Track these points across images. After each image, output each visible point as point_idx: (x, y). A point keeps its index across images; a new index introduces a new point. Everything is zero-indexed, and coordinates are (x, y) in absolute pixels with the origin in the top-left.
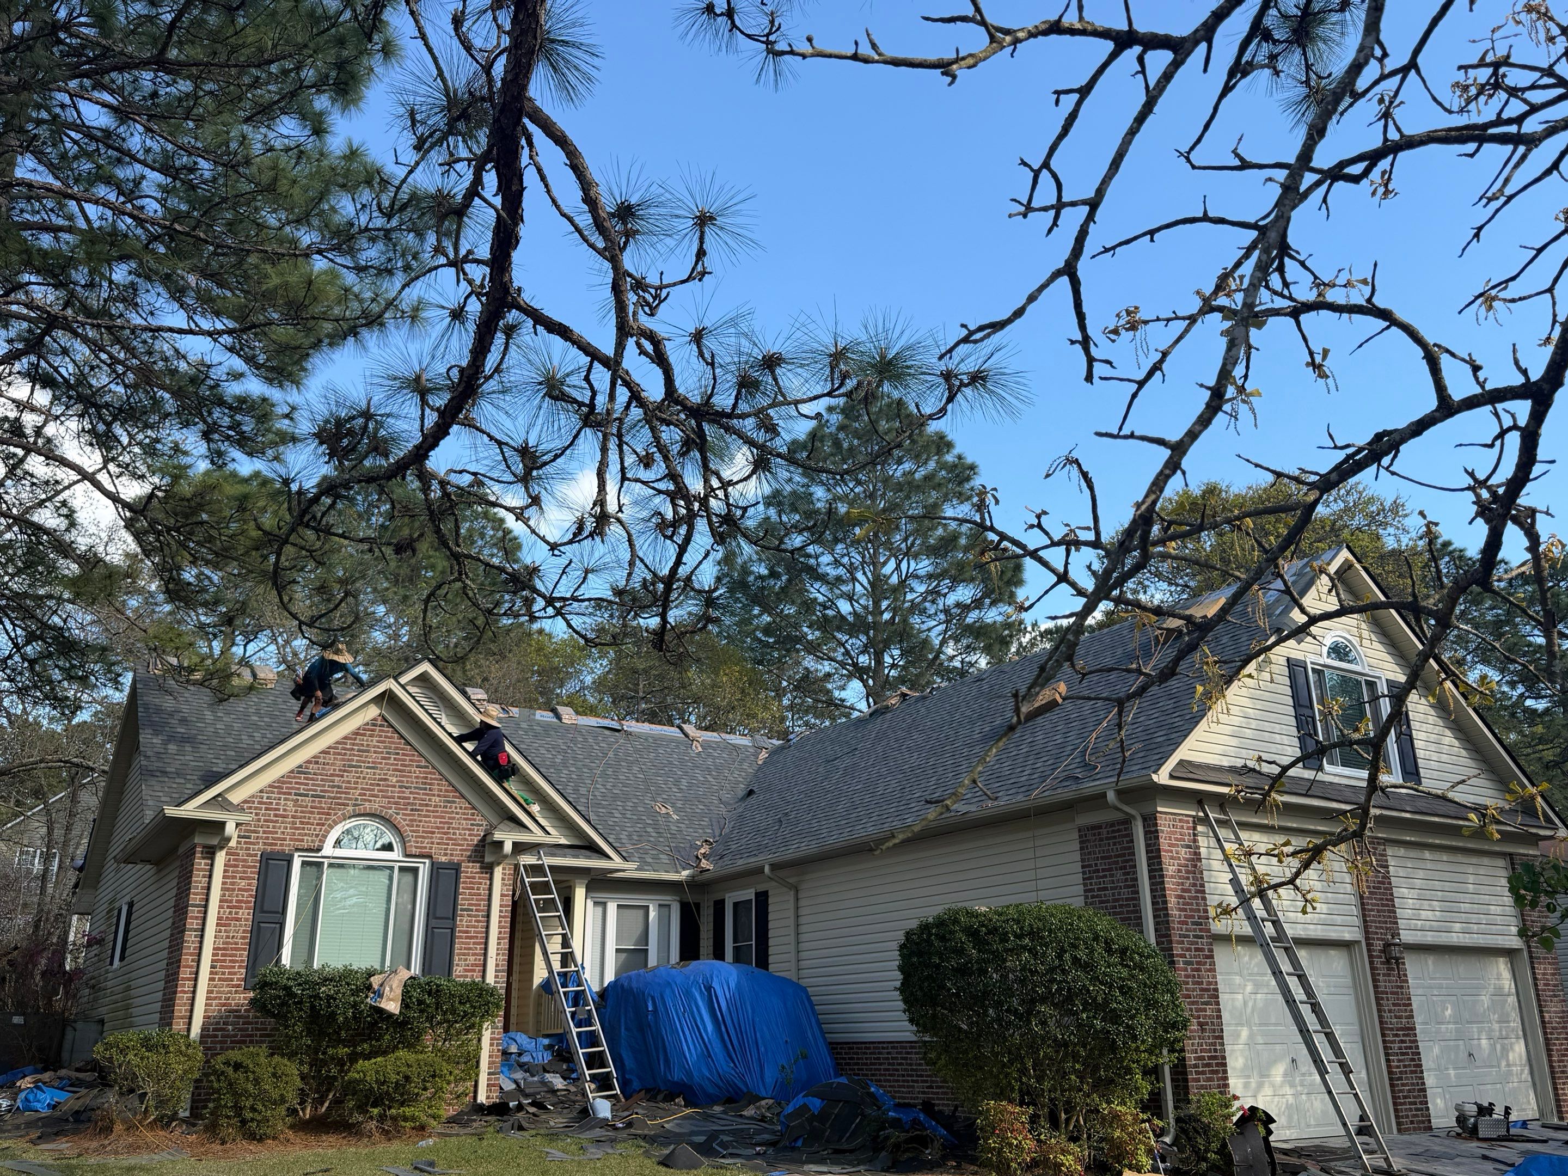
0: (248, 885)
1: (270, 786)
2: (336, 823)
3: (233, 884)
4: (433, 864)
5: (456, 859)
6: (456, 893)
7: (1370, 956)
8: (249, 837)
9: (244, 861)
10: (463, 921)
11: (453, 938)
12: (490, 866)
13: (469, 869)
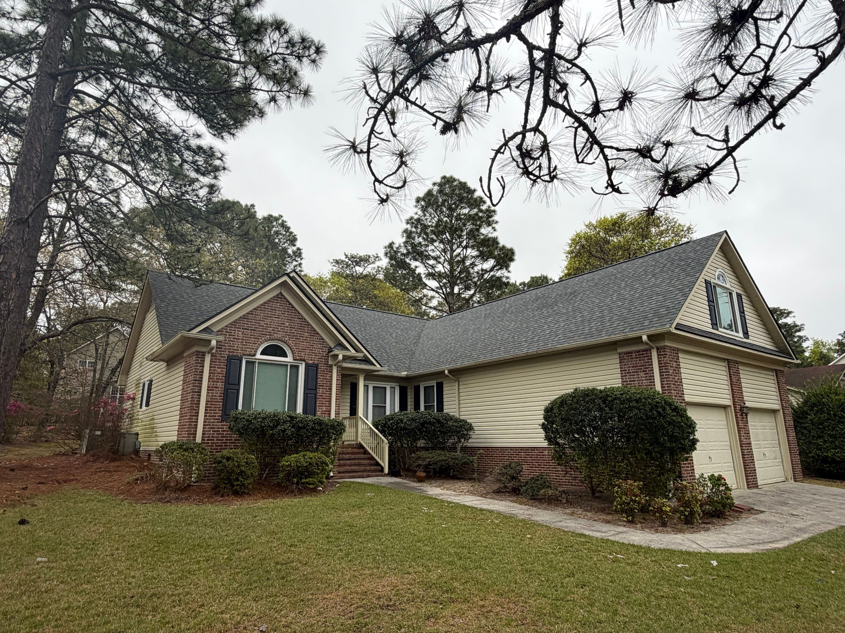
0: (221, 371)
1: (230, 324)
2: (262, 343)
3: (214, 370)
4: (306, 365)
5: (316, 362)
6: (317, 378)
7: (735, 412)
8: (221, 348)
9: (220, 359)
10: (320, 391)
11: (316, 398)
12: (331, 366)
13: (322, 367)
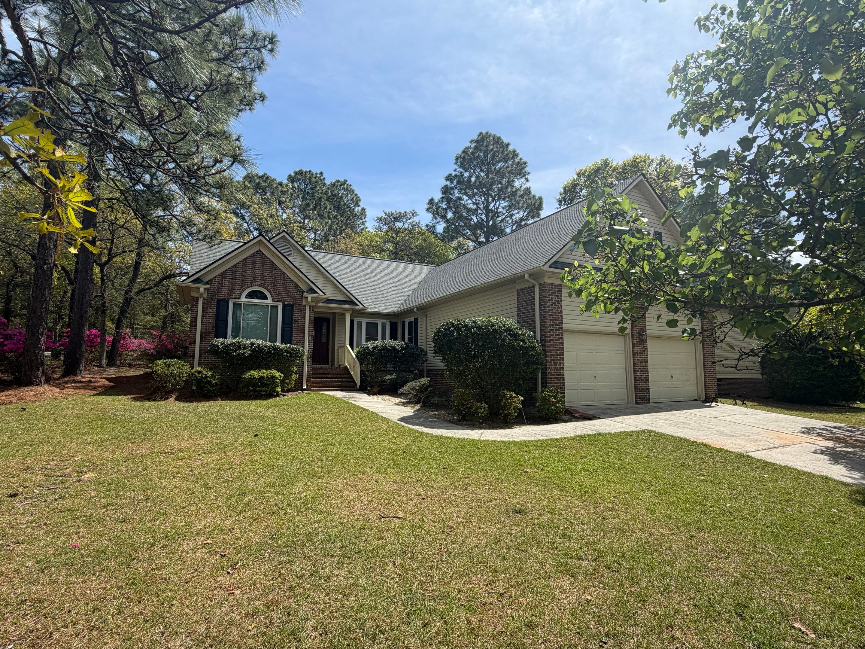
0: (212, 311)
1: (217, 275)
2: (245, 289)
3: (206, 310)
4: (282, 305)
5: (292, 303)
6: (292, 316)
7: (632, 339)
8: (212, 294)
9: (210, 302)
10: (295, 325)
11: (291, 331)
12: (305, 306)
13: (296, 307)
